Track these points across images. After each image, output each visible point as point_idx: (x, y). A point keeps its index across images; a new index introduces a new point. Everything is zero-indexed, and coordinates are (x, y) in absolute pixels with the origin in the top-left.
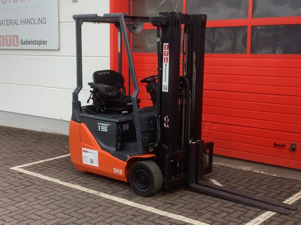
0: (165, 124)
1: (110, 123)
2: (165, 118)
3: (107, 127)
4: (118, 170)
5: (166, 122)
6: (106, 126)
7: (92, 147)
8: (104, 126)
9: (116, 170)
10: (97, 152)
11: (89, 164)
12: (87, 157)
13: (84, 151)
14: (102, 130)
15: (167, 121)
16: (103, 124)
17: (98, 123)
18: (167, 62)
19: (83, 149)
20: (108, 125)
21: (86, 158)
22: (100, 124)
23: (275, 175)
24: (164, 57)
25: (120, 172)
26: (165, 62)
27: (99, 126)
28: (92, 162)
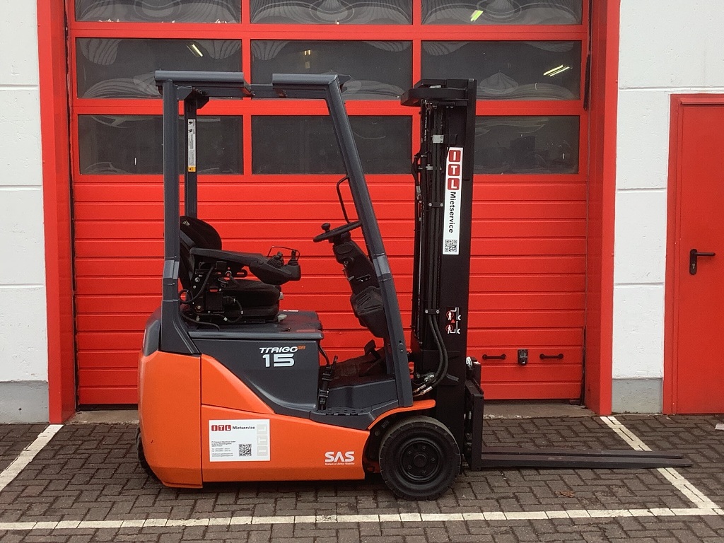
0: (449, 328)
1: (302, 344)
2: (450, 314)
3: (292, 355)
4: (339, 454)
5: (453, 322)
6: (289, 352)
7: (246, 412)
8: (282, 353)
9: (334, 456)
10: (268, 421)
11: (236, 457)
12: (228, 443)
13: (216, 428)
14: (275, 365)
15: (455, 320)
16: (277, 349)
17: (263, 349)
18: (458, 189)
19: (212, 423)
20: (296, 350)
21: (224, 446)
22: (270, 350)
23: (518, 416)
24: (448, 177)
25: (345, 458)
26: (449, 188)
27: (267, 357)
28: (246, 450)
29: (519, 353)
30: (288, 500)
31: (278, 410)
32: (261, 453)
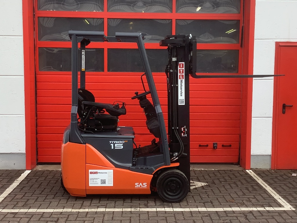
0: (183, 134)
1: (126, 140)
2: (182, 129)
4: (141, 184)
5: (184, 132)
6: (121, 143)
7: (104, 166)
9: (139, 185)
10: (112, 171)
11: (100, 185)
12: (97, 179)
13: (92, 173)
14: (116, 148)
15: (185, 131)
16: (116, 142)
17: (111, 142)
19: (90, 171)
20: (124, 142)
21: (95, 180)
22: (114, 142)
23: (213, 169)
24: (179, 74)
25: (143, 185)
26: (180, 79)
27: (112, 145)
28: (104, 182)
29: (214, 144)
30: (120, 202)
31: (117, 166)
32: (110, 183)
